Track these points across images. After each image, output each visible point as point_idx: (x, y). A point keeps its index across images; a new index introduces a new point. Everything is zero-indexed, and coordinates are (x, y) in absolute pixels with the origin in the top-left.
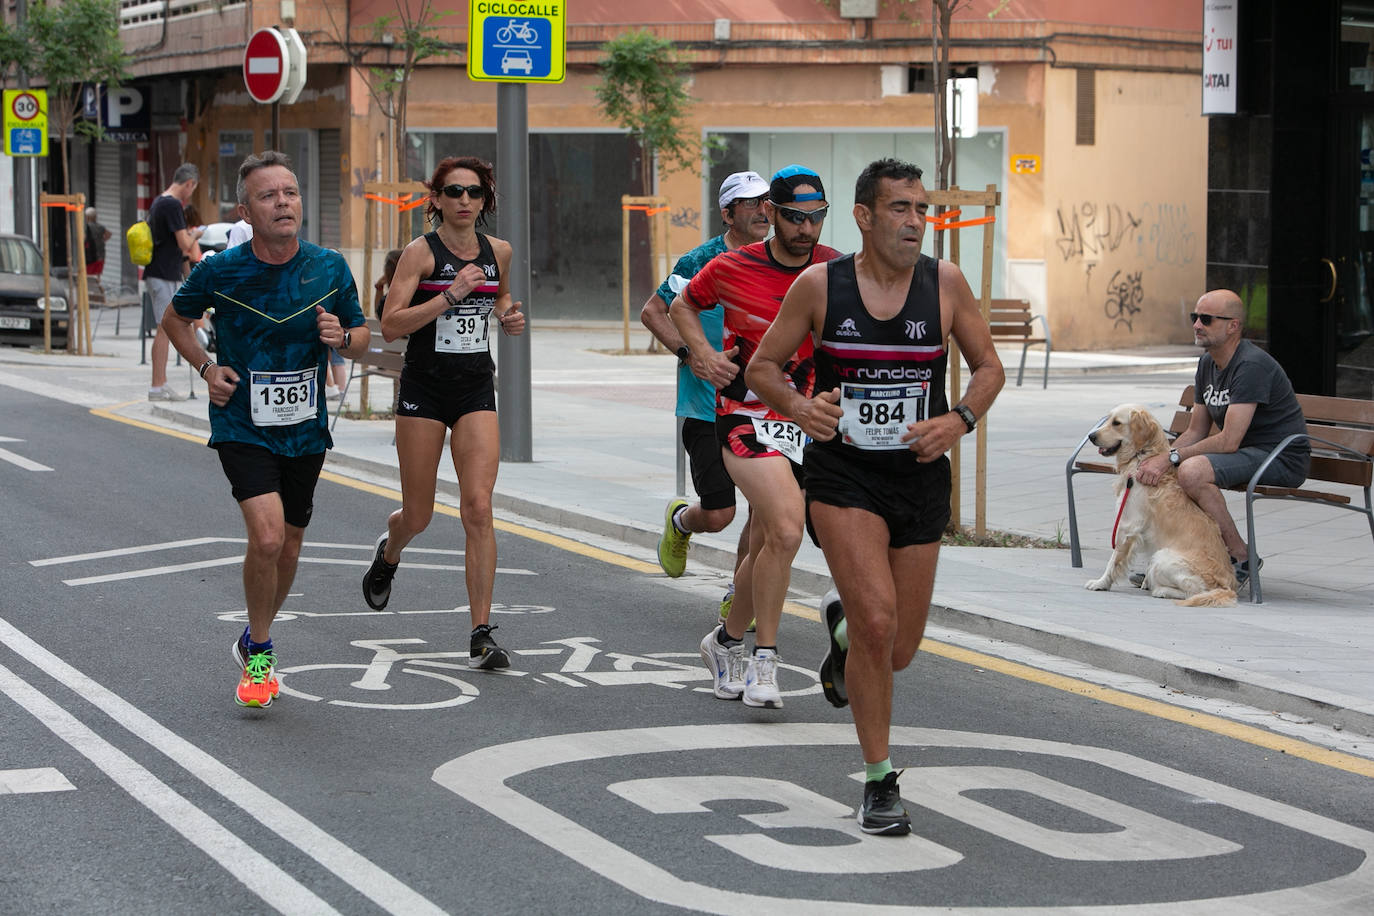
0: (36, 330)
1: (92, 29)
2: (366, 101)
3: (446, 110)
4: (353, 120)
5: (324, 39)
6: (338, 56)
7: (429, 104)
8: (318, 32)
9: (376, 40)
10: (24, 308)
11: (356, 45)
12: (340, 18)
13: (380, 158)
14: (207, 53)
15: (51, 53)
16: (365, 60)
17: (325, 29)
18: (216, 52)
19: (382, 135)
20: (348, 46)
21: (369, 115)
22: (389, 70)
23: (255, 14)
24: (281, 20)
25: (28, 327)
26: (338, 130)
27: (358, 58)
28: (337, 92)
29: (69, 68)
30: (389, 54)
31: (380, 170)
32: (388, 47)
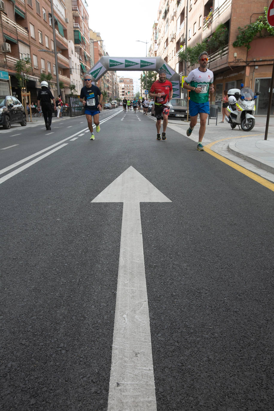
0: (185, 117)
1: (200, 51)
2: (249, 73)
3: (265, 74)
4: (246, 77)
5: (242, 61)
6: (244, 64)
7: (262, 73)
8: (241, 59)
9: (252, 60)
10: (183, 113)
11: (248, 62)
12: (245, 56)
13: (250, 84)
14: (218, 67)
15: (191, 56)
16: (249, 65)
17: (242, 59)
18: (220, 66)
19: (251, 80)
20: (246, 62)
21: (249, 76)
22: (254, 67)
23: (229, 56)
24: (234, 57)
25: (184, 116)
26: (242, 80)
27: (248, 64)
28: (243, 72)
29: (195, 60)
30: (255, 63)
31: (250, 87)
32: (255, 62)
